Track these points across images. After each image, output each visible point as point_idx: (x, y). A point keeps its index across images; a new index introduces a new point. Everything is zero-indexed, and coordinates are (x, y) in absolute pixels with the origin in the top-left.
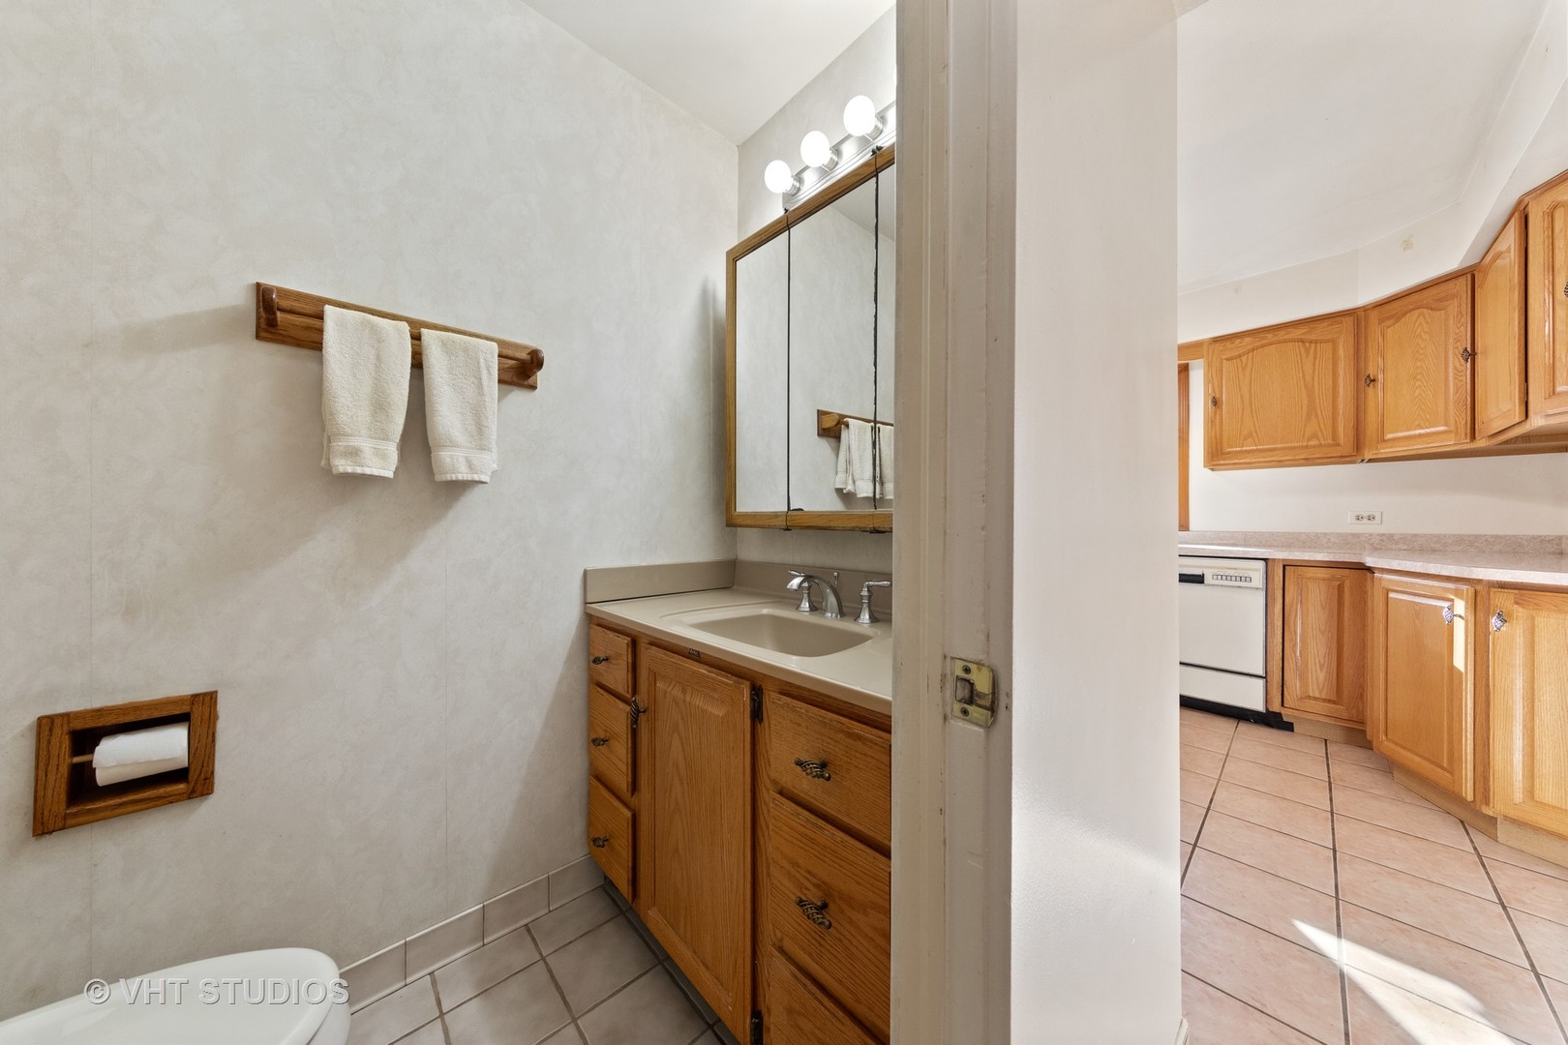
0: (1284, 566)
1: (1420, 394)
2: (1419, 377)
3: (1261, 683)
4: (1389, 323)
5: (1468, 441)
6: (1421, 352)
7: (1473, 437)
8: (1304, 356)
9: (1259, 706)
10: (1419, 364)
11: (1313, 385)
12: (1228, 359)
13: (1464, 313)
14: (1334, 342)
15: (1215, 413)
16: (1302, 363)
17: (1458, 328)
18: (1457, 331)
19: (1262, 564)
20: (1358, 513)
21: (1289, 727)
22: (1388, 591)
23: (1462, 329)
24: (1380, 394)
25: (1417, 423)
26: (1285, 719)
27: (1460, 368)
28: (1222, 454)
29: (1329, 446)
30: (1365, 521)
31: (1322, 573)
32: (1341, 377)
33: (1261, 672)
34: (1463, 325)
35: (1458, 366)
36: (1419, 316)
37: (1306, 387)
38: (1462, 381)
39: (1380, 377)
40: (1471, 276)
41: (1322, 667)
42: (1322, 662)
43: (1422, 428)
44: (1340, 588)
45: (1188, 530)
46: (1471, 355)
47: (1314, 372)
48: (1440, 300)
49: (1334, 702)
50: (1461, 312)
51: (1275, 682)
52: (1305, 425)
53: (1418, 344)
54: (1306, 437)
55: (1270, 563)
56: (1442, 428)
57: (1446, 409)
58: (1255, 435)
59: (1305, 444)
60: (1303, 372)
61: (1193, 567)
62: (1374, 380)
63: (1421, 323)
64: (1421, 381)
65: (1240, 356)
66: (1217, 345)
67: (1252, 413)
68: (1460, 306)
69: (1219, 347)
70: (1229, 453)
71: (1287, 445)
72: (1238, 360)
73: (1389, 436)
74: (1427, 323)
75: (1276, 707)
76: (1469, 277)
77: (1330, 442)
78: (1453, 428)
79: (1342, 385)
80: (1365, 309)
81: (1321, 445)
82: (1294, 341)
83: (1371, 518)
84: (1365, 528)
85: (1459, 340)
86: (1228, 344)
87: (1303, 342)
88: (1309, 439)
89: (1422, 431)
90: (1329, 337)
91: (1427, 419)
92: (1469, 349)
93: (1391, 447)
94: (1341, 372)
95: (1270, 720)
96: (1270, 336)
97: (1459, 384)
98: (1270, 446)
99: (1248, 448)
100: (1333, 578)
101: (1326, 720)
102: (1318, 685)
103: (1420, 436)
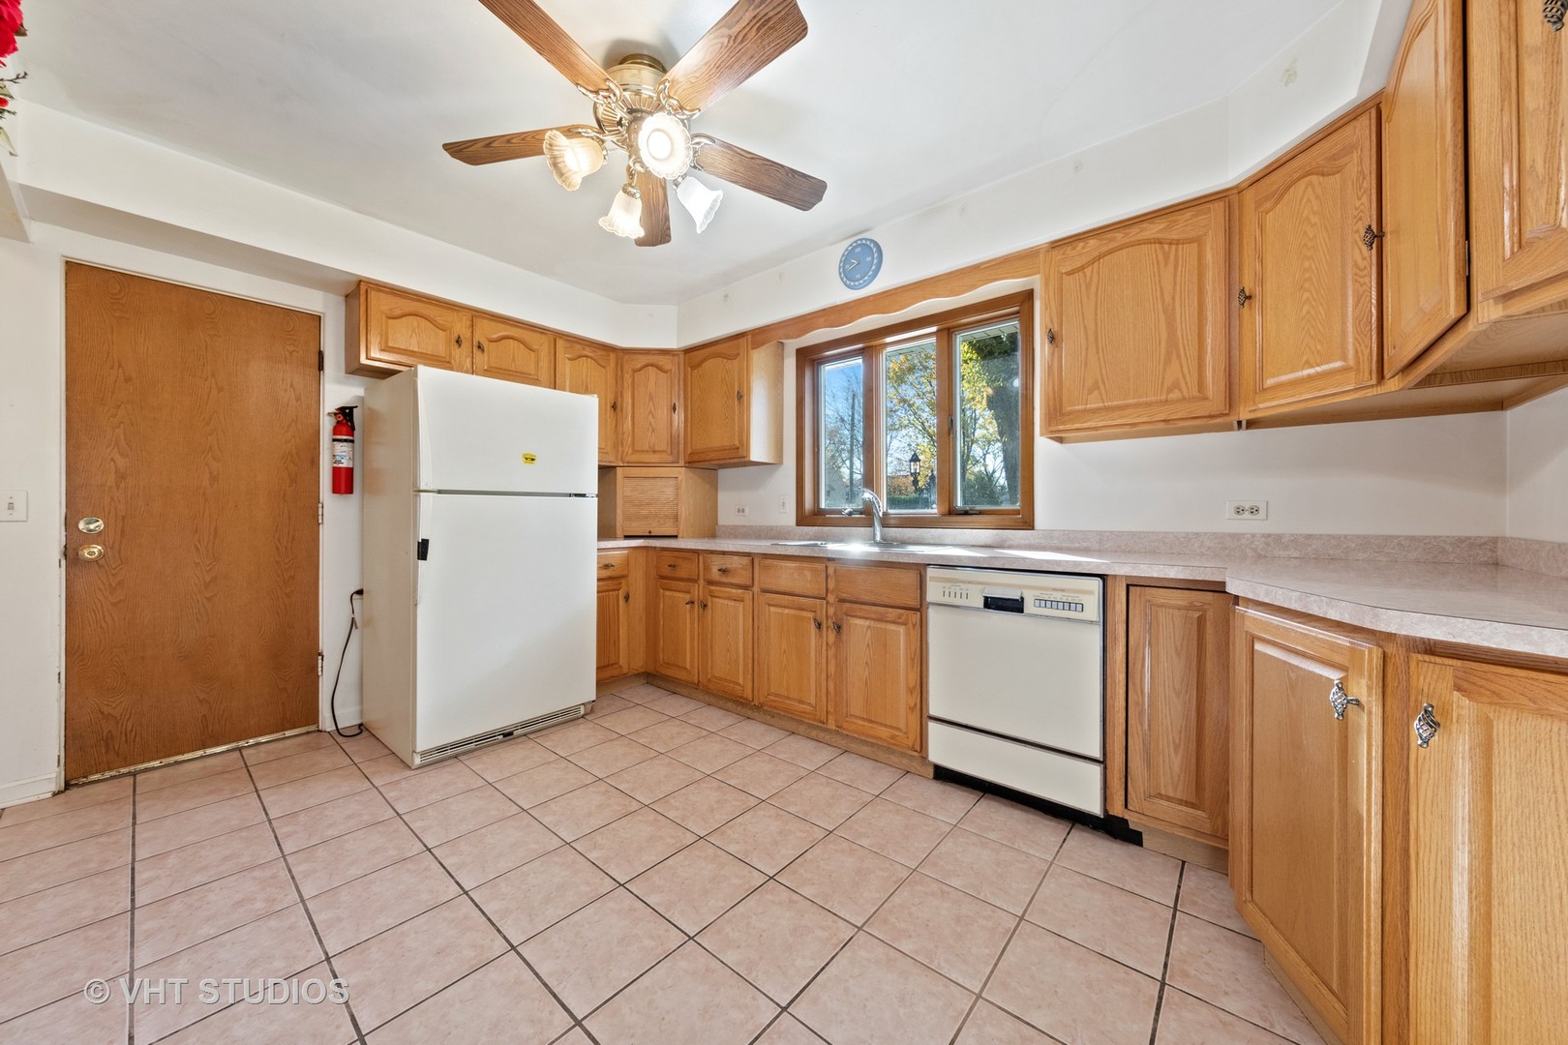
0: (1128, 586)
1: (1308, 312)
2: (1307, 285)
3: (1097, 769)
4: (1267, 205)
5: (1374, 381)
6: (1309, 245)
7: (1381, 377)
8: (1162, 265)
9: (1094, 807)
10: (1307, 264)
11: (1174, 309)
12: (1069, 274)
13: (1367, 172)
14: (1198, 240)
15: (1053, 354)
16: (1159, 275)
17: (1359, 199)
18: (1358, 204)
19: (1097, 583)
20: (1237, 504)
21: (1134, 838)
22: (1253, 639)
23: (1364, 199)
24: (1258, 318)
25: (1305, 358)
26: (1132, 826)
27: (1361, 263)
28: (1062, 414)
29: (1193, 399)
30: (1247, 515)
31: (1179, 598)
32: (1209, 294)
33: (1097, 754)
34: (1365, 192)
35: (1360, 261)
36: (1306, 188)
37: (1165, 312)
38: (1365, 283)
39: (1258, 291)
40: (1376, 110)
41: (1177, 747)
42: (1177, 741)
43: (1312, 367)
44: (1201, 622)
45: (1033, 528)
46: (1376, 237)
47: (1174, 289)
48: (1334, 158)
49: (1193, 806)
50: (1362, 172)
51: (1116, 768)
52: (1165, 370)
53: (1305, 233)
54: (1165, 387)
55: (1110, 582)
56: (1338, 364)
57: (1344, 333)
58: (1102, 386)
59: (1163, 397)
60: (1161, 288)
61: (1005, 586)
62: (1250, 297)
63: (1309, 200)
64: (1310, 292)
65: (1082, 268)
66: (1055, 252)
67: (1098, 352)
68: (1361, 163)
69: (1057, 255)
70: (1071, 413)
71: (1141, 400)
72: (1081, 273)
73: (1270, 382)
74: (1317, 197)
75: (1117, 810)
76: (1374, 112)
77: (1197, 394)
78: (1351, 362)
79: (1209, 307)
80: (1239, 190)
81: (1184, 399)
82: (1148, 242)
83: (1254, 511)
84: (1247, 525)
85: (1360, 219)
86: (1069, 251)
87: (1161, 243)
88: (1170, 391)
89: (1311, 371)
90: (1193, 234)
91: (1318, 352)
92: (1374, 228)
93: (1273, 399)
94: (1209, 287)
95: (1113, 828)
96: (1119, 235)
97: (1361, 290)
98: (1120, 402)
99: (1093, 406)
100: (1191, 607)
101: (1181, 833)
102: (1172, 777)
103: (1310, 378)
